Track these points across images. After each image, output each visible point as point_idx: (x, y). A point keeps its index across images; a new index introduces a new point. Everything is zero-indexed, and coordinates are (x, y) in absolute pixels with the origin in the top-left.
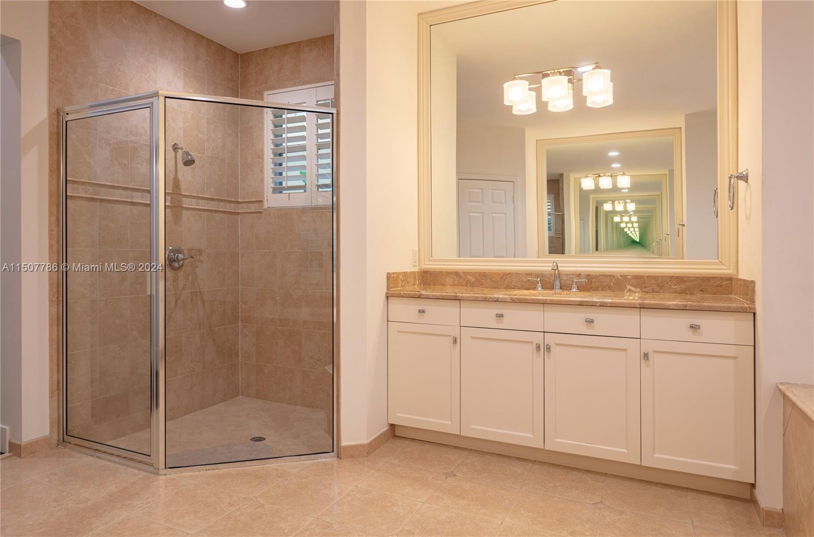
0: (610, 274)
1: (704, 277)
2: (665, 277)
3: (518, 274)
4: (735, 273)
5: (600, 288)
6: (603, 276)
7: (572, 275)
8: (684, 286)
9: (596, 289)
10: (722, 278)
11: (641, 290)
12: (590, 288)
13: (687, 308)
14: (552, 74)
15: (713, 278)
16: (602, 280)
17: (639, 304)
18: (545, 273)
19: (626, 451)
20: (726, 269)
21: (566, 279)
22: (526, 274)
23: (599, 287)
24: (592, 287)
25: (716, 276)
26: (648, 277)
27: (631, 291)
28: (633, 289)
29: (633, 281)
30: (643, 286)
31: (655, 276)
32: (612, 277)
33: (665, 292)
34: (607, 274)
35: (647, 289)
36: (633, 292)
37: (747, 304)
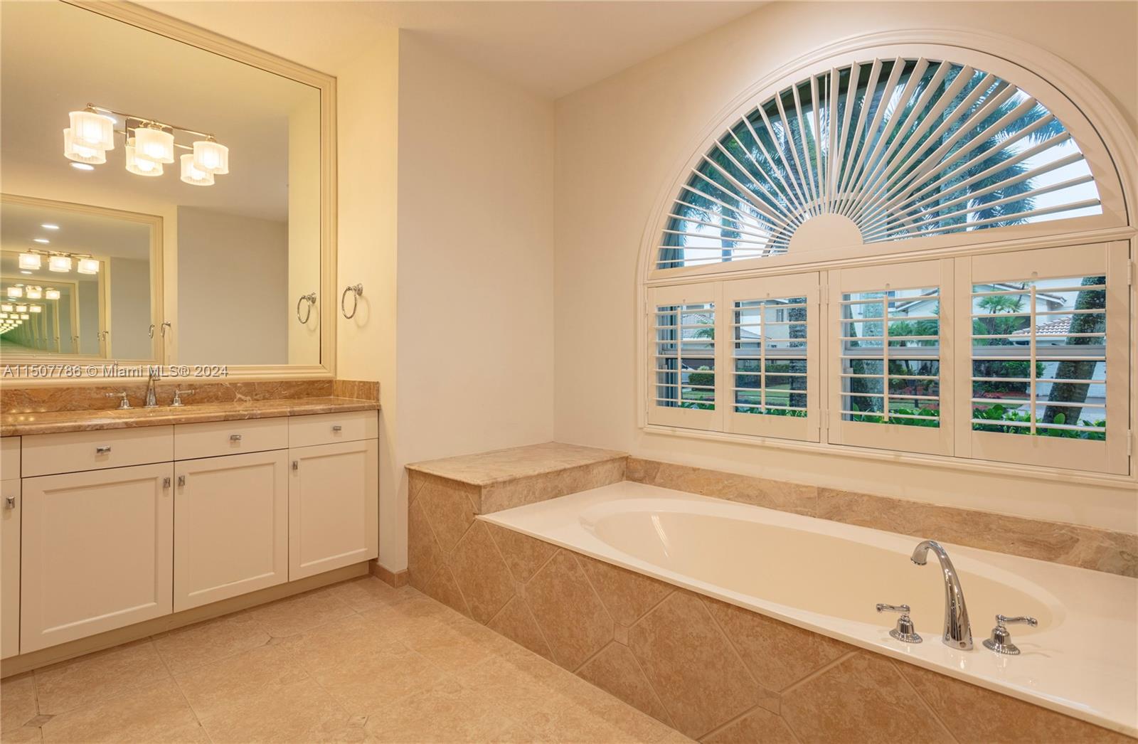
0: (217, 382)
1: (310, 381)
2: (275, 382)
3: (84, 388)
4: (334, 376)
5: (206, 400)
6: (209, 385)
7: (170, 385)
8: (292, 391)
9: (201, 401)
10: (323, 381)
11: (252, 398)
12: (193, 401)
13: (333, 411)
14: (151, 126)
15: (317, 382)
16: (208, 390)
17: (290, 412)
18: (130, 385)
19: (272, 573)
20: (325, 373)
21: (160, 391)
22: (98, 388)
23: (204, 399)
24: (196, 399)
25: (319, 379)
26: (259, 383)
27: (240, 400)
28: (243, 397)
29: (243, 389)
30: (254, 393)
31: (266, 383)
32: (220, 385)
33: (276, 399)
34: (214, 383)
35: (258, 396)
36: (242, 400)
37: (373, 402)
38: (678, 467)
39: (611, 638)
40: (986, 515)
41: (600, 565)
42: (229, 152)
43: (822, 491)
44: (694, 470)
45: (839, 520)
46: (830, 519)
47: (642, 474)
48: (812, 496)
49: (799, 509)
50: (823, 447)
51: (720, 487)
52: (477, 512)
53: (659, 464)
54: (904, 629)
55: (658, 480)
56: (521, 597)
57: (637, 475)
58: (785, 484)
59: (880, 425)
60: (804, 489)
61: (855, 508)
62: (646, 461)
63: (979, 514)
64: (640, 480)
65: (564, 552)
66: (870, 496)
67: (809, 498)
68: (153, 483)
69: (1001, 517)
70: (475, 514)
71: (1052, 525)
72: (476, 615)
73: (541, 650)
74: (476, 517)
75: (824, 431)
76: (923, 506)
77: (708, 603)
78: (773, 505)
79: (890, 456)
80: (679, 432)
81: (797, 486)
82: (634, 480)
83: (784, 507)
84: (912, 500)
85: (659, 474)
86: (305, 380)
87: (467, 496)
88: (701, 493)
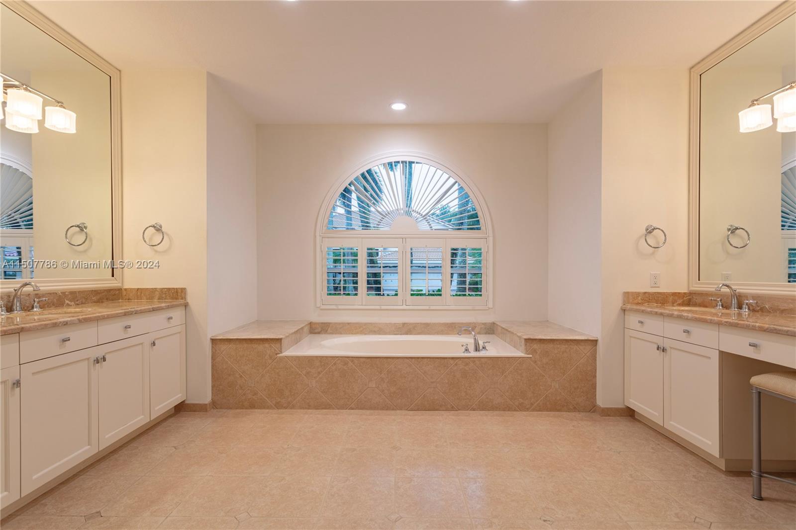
4: (122, 285)
6: (48, 293)
11: (75, 303)
19: (143, 416)
20: (118, 283)
23: (46, 304)
26: (79, 292)
27: (68, 305)
28: (69, 303)
29: (70, 296)
30: (76, 300)
31: (83, 291)
32: (55, 294)
33: (89, 303)
34: (52, 292)
35: (79, 301)
36: (69, 305)
37: (182, 301)
38: (340, 324)
39: (367, 387)
40: (455, 323)
41: (361, 359)
42: (76, 117)
43: (404, 324)
44: (348, 324)
45: (410, 334)
46: (407, 334)
47: (320, 330)
48: (400, 327)
49: (395, 333)
50: (404, 307)
51: (362, 329)
52: (279, 352)
53: (329, 323)
54: (466, 350)
55: (329, 331)
56: (313, 387)
57: (316, 331)
58: (390, 323)
59: (424, 297)
60: (397, 325)
61: (416, 329)
62: (322, 323)
63: (453, 323)
64: (319, 333)
65: (340, 358)
66: (421, 323)
67: (400, 328)
68: (86, 362)
69: (458, 323)
70: (277, 354)
71: (470, 323)
72: (278, 406)
73: (327, 407)
74: (278, 355)
75: (404, 301)
76: (437, 324)
77: (410, 360)
78: (385, 333)
79: (427, 308)
80: (340, 307)
81: (395, 323)
82: (316, 333)
83: (389, 333)
84: (434, 322)
85: (329, 329)
86: (105, 289)
87: (270, 346)
88: (352, 334)
